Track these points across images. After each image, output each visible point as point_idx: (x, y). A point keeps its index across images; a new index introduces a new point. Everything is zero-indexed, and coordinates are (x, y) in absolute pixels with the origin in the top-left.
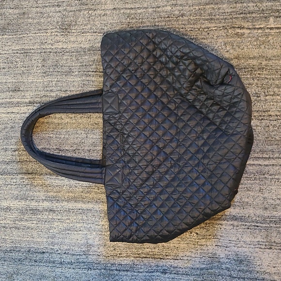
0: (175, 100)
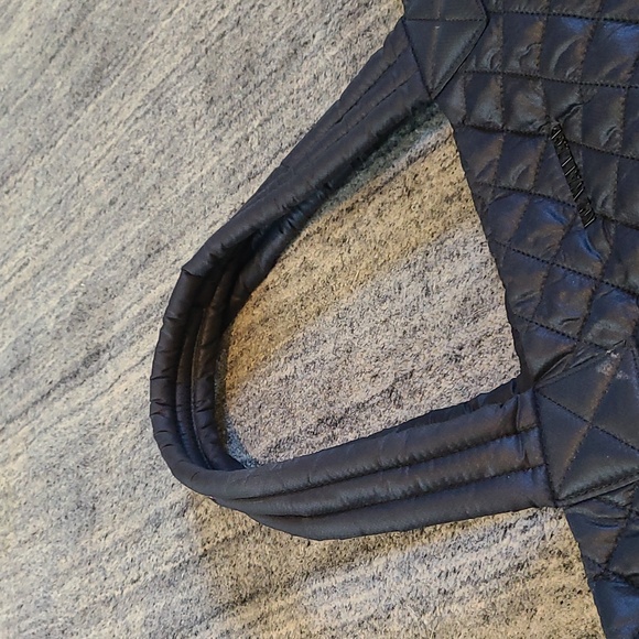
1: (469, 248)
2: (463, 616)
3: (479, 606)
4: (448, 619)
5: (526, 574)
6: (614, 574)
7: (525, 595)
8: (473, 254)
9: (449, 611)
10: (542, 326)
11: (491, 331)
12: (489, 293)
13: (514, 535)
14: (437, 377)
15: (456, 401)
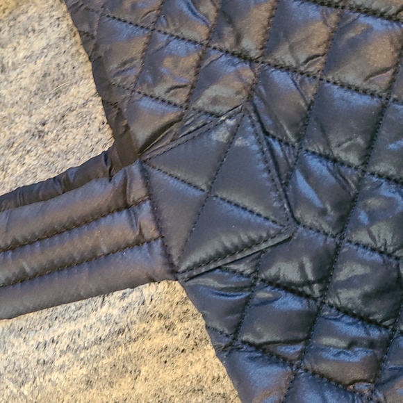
1: (45, 23)
2: (65, 384)
3: (79, 372)
4: (50, 388)
5: (128, 339)
6: (244, 343)
7: (128, 358)
8: (49, 30)
9: (50, 380)
10: (145, 95)
11: (74, 105)
12: (70, 68)
13: (112, 302)
14: (20, 154)
15: (43, 176)
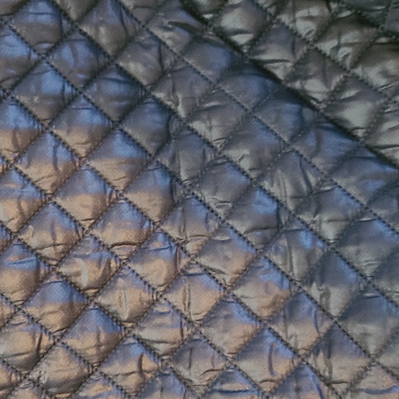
0: (160, 34)
